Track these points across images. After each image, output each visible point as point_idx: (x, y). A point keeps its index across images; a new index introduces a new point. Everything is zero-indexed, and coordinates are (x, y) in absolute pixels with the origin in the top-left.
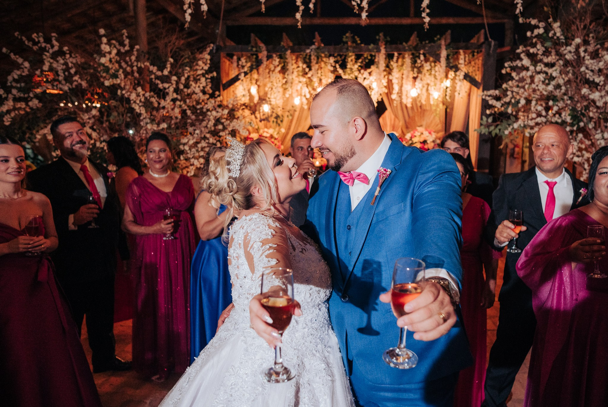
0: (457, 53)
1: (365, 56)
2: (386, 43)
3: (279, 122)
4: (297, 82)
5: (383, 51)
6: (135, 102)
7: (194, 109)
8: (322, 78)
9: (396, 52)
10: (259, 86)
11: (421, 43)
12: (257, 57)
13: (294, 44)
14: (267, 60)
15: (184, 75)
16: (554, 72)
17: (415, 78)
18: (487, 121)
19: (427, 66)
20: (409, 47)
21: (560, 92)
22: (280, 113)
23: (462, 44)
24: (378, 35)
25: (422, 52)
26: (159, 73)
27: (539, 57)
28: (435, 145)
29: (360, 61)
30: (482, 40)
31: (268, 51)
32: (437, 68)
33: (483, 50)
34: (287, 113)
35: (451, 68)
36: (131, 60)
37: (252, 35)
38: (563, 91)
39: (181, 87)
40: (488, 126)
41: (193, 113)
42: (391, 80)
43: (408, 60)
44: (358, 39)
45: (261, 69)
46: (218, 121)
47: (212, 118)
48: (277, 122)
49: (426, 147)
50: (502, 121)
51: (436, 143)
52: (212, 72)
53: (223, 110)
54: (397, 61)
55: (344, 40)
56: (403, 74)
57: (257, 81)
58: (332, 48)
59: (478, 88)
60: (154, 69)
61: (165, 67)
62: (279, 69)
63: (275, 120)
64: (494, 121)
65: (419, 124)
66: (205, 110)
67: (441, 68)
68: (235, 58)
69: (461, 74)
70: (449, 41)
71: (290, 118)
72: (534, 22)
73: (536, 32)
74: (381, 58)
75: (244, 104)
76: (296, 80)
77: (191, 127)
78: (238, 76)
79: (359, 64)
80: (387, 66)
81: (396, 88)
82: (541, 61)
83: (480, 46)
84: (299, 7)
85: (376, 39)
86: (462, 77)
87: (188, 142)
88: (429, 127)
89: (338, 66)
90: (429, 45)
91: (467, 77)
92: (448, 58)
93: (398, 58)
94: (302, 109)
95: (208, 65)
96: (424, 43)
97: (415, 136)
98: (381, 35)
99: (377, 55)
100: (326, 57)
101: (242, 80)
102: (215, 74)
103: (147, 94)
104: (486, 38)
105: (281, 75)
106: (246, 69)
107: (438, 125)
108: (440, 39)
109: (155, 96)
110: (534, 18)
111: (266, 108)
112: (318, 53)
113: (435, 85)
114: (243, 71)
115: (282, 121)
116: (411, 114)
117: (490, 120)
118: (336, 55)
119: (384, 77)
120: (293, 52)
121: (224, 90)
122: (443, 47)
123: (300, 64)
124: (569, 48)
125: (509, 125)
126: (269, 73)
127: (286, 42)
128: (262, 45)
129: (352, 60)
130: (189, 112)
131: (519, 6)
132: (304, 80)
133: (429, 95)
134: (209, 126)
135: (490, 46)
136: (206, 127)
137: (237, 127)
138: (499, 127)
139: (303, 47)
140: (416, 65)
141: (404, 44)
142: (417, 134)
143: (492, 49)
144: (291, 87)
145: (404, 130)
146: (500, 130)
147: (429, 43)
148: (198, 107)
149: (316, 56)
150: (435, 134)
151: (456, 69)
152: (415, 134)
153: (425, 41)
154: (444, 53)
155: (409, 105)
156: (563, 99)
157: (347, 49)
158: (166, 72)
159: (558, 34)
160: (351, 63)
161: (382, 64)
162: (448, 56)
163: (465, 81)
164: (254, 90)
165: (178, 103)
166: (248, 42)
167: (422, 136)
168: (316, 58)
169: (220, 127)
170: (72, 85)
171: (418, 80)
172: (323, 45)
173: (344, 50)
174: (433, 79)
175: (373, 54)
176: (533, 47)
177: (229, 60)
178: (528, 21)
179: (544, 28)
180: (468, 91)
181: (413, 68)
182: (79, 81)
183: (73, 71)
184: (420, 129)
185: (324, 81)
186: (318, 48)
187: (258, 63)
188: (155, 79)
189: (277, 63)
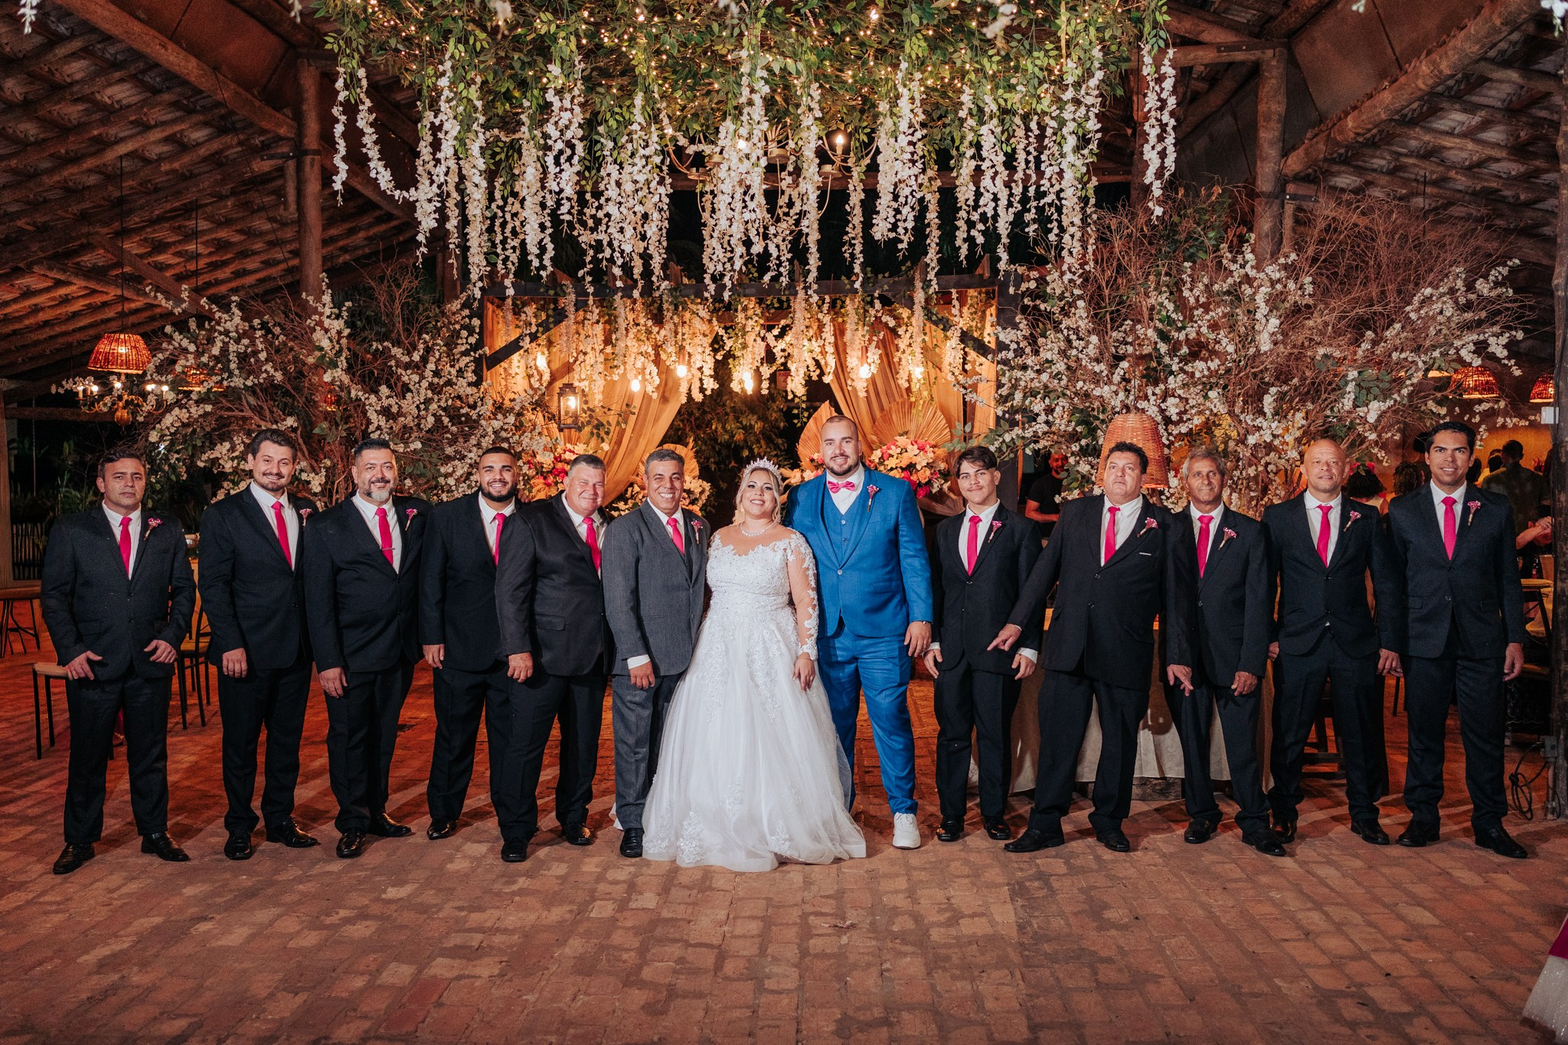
0: (946, 296)
1: (770, 302)
3: (602, 434)
4: (635, 353)
5: (802, 294)
7: (454, 415)
8: (685, 344)
9: (829, 294)
11: (878, 276)
17: (866, 345)
19: (888, 321)
20: (852, 284)
22: (603, 418)
25: (877, 295)
26: (406, 359)
28: (934, 473)
29: (759, 311)
31: (578, 293)
33: (997, 289)
34: (616, 418)
35: (936, 324)
38: (1064, 382)
43: (852, 310)
44: (754, 270)
45: (563, 325)
47: (490, 430)
48: (598, 435)
49: (914, 478)
51: (935, 468)
54: (830, 313)
60: (396, 351)
61: (415, 348)
62: (600, 328)
63: (595, 432)
65: (900, 430)
68: (509, 301)
69: (955, 334)
73: (1024, 287)
74: (800, 305)
76: (634, 349)
78: (517, 340)
79: (758, 318)
81: (832, 361)
84: (636, 281)
86: (956, 338)
88: (921, 434)
89: (715, 322)
90: (891, 280)
91: (967, 339)
92: (927, 308)
93: (832, 305)
94: (646, 397)
95: (477, 336)
97: (891, 455)
99: (791, 298)
100: (690, 302)
101: (526, 351)
106: (534, 329)
108: (910, 269)
111: (572, 403)
112: (676, 298)
114: (528, 331)
115: (607, 433)
120: (627, 294)
121: (489, 369)
122: (920, 284)
123: (642, 319)
128: (566, 282)
129: (743, 310)
130: (446, 420)
140: (867, 319)
141: (845, 278)
142: (894, 451)
144: (624, 362)
147: (891, 276)
149: (671, 302)
150: (935, 449)
151: (946, 325)
153: (883, 273)
154: (919, 296)
156: (1064, 395)
157: (734, 289)
158: (416, 357)
160: (742, 315)
162: (928, 301)
163: (962, 345)
164: (543, 362)
167: (906, 455)
168: (672, 307)
170: (257, 377)
172: (686, 281)
175: (784, 298)
181: (862, 323)
182: (272, 371)
183: (263, 356)
184: (902, 441)
185: (688, 348)
186: (675, 289)
187: (560, 316)
188: (397, 366)
189: (595, 317)
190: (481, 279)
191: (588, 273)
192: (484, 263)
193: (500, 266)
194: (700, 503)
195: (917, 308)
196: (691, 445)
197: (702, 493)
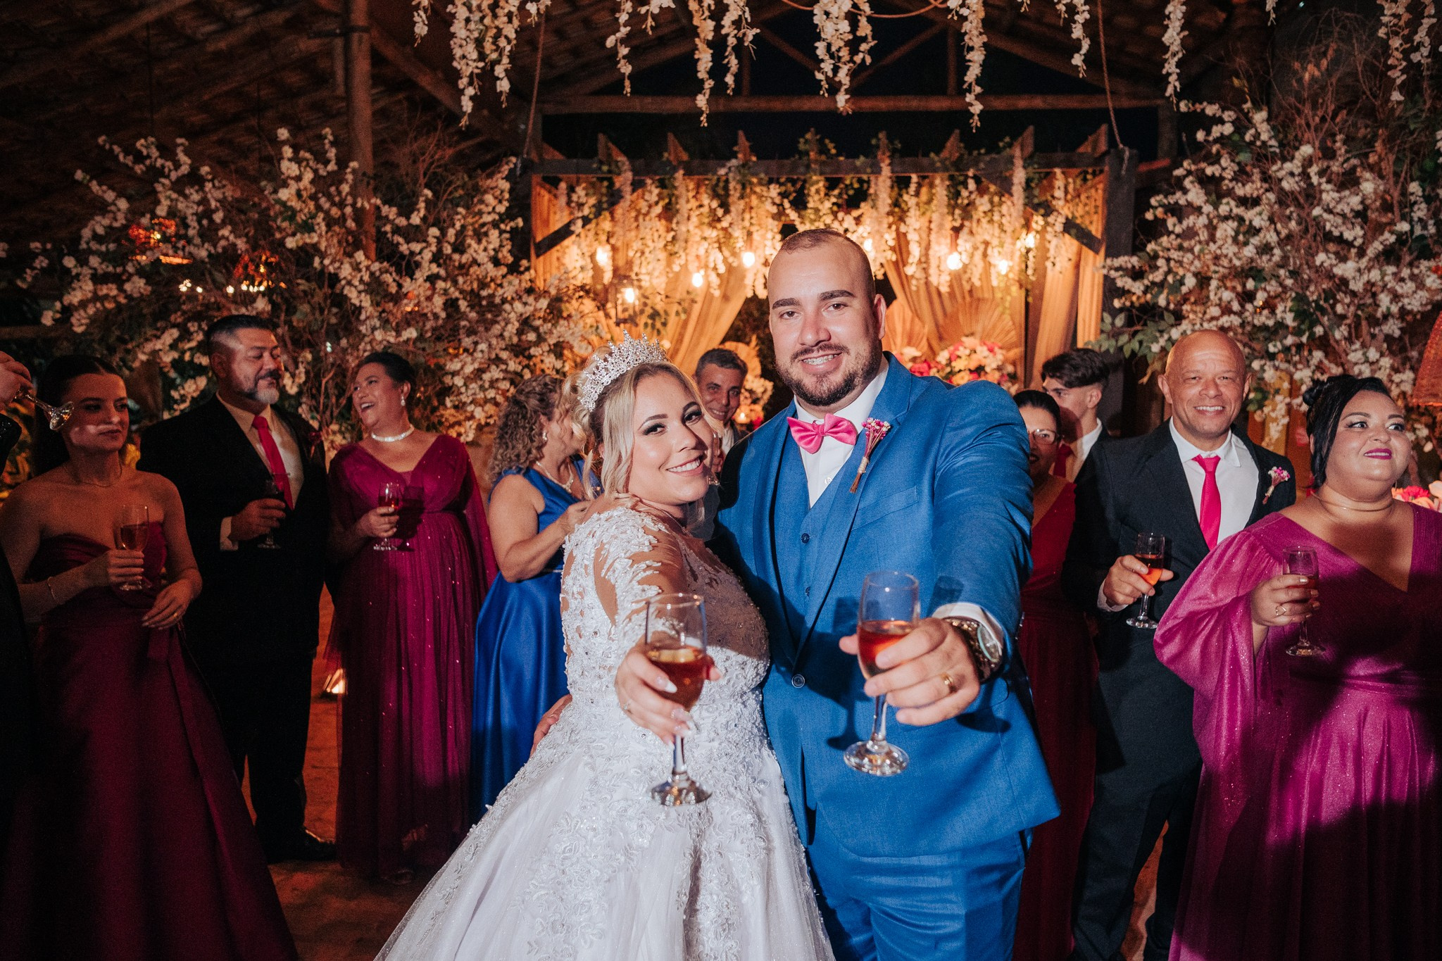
0: (1049, 176)
1: (848, 182)
2: (893, 154)
3: (658, 325)
4: (698, 238)
5: (886, 171)
6: (349, 283)
7: (474, 298)
8: (753, 229)
9: (916, 172)
10: (614, 249)
11: (970, 154)
12: (611, 184)
13: (692, 156)
14: (634, 191)
15: (453, 225)
16: (1256, 217)
17: (957, 230)
18: (1113, 324)
19: (983, 204)
20: (942, 162)
21: (1270, 260)
22: (660, 307)
23: (1060, 156)
24: (876, 136)
25: (971, 173)
26: (402, 222)
27: (1227, 184)
28: (1002, 376)
29: (836, 192)
30: (1103, 147)
31: (636, 172)
32: (1004, 209)
33: (1106, 168)
34: (676, 307)
35: (1036, 207)
36: (339, 193)
37: (602, 138)
38: (1276, 258)
39: (448, 250)
40: (1115, 334)
41: (472, 307)
42: (905, 234)
43: (941, 191)
44: (831, 146)
45: (619, 211)
46: (525, 323)
47: (512, 315)
48: (653, 326)
50: (1145, 324)
51: (1005, 372)
52: (513, 219)
53: (536, 300)
54: (917, 194)
55: (802, 147)
56: (930, 222)
57: (610, 235)
58: (773, 164)
59: (1097, 252)
60: (390, 212)
61: (413, 208)
62: (658, 209)
63: (650, 322)
64: (1130, 322)
65: (967, 332)
66: (497, 300)
67: (1013, 207)
68: (563, 185)
69: (1058, 222)
70: (1030, 149)
71: (683, 316)
72: (1211, 110)
73: (1216, 131)
74: (882, 186)
75: (582, 288)
76: (696, 234)
77: (468, 336)
78: (568, 225)
79: (834, 200)
80: (896, 204)
81: (915, 251)
82: (1230, 193)
83: (1099, 160)
84: (702, 81)
85: (873, 146)
86: (1059, 227)
87: (462, 368)
88: (989, 336)
89: (787, 204)
90: (987, 158)
91: (1070, 227)
92: (1028, 186)
93: (919, 186)
94: (708, 297)
95: (506, 204)
96: (975, 153)
97: (959, 357)
98: (881, 135)
99: (872, 178)
100: (760, 183)
101: (578, 235)
102: (520, 222)
103: (376, 266)
104: (1112, 143)
105: (663, 222)
106: (586, 211)
107: (1008, 332)
108: (1010, 145)
109: (392, 269)
110: (1210, 103)
111: (629, 295)
112: (744, 176)
113: (1002, 245)
114: (580, 214)
115: (664, 324)
116: (949, 309)
117: (1120, 321)
118: (782, 180)
119: (890, 227)
120: (689, 173)
121: (538, 256)
122: (1019, 163)
123: (706, 200)
124: (1288, 165)
125: (1161, 332)
126: (636, 219)
127: (674, 151)
128: (622, 159)
129: (818, 192)
130: (463, 305)
131: (1173, 78)
132: (713, 234)
133: (988, 266)
134: (506, 334)
135: (1123, 159)
136: (501, 336)
137: (568, 337)
138: (1139, 337)
139: (711, 163)
140: (959, 201)
141: (932, 155)
142: (962, 352)
143: (1124, 166)
144: (685, 249)
145: (935, 343)
146: (1141, 343)
147: (987, 153)
148: (484, 293)
149: (738, 182)
150: (1004, 352)
151: (1048, 210)
152: (958, 353)
153: (979, 149)
154: (1019, 176)
155: (944, 289)
156: (1277, 277)
157: (808, 167)
158: (416, 219)
159: (1264, 137)
160: (817, 197)
161: (885, 200)
162: (1028, 181)
163: (1067, 236)
164: (604, 257)
165: (440, 285)
166: (591, 153)
167: (974, 356)
168: (739, 187)
169: (532, 336)
170: (215, 246)
171: (964, 234)
172: (754, 159)
173: (802, 169)
174: (997, 231)
175: (865, 177)
176: (1212, 164)
177: (550, 192)
178: (1199, 107)
179: (1233, 122)
180: (1074, 258)
181: (952, 207)
182: (232, 238)
183: (218, 217)
184: (969, 342)
185: (756, 236)
186: (743, 166)
187: (614, 198)
188: (393, 233)
189: (654, 198)
190: (471, 83)
191: (623, 41)
192: (475, 55)
193: (488, 46)
194: (762, 403)
195: (1018, 190)
196: (754, 342)
197: (765, 391)
